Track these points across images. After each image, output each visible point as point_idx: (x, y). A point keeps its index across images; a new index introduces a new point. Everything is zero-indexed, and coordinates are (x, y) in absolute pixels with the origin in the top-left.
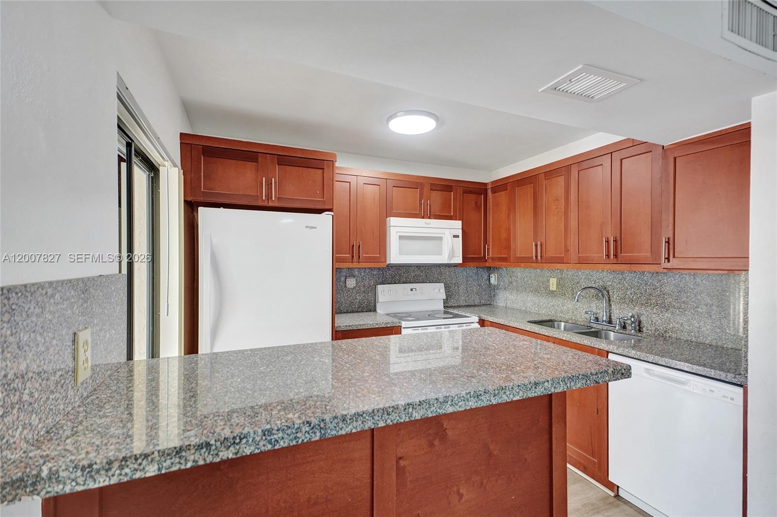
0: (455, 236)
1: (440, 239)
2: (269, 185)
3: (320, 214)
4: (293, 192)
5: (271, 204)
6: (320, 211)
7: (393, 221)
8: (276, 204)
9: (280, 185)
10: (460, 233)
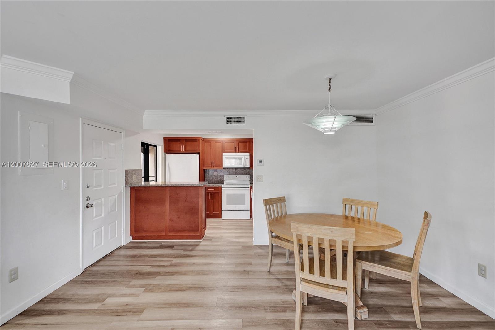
0: (246, 158)
1: (241, 159)
2: (183, 147)
3: (195, 154)
4: (189, 149)
5: (183, 152)
6: (195, 153)
7: (224, 154)
8: (185, 152)
9: (186, 147)
10: (249, 157)
